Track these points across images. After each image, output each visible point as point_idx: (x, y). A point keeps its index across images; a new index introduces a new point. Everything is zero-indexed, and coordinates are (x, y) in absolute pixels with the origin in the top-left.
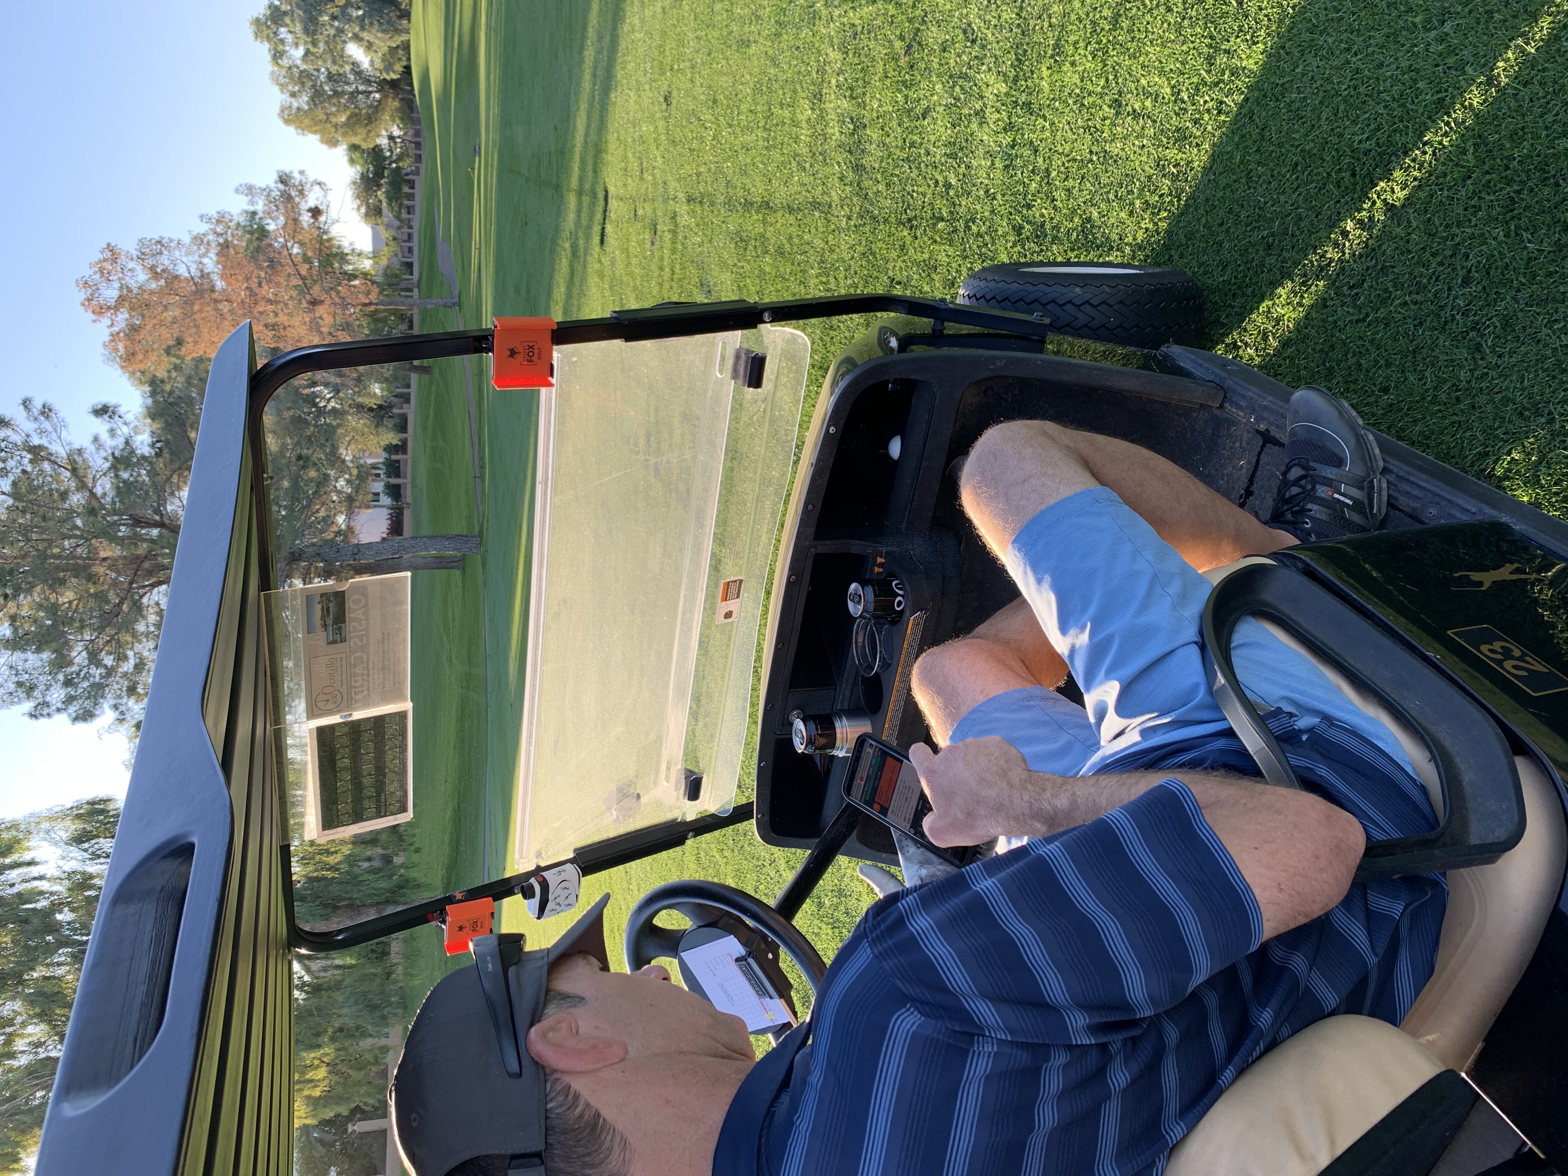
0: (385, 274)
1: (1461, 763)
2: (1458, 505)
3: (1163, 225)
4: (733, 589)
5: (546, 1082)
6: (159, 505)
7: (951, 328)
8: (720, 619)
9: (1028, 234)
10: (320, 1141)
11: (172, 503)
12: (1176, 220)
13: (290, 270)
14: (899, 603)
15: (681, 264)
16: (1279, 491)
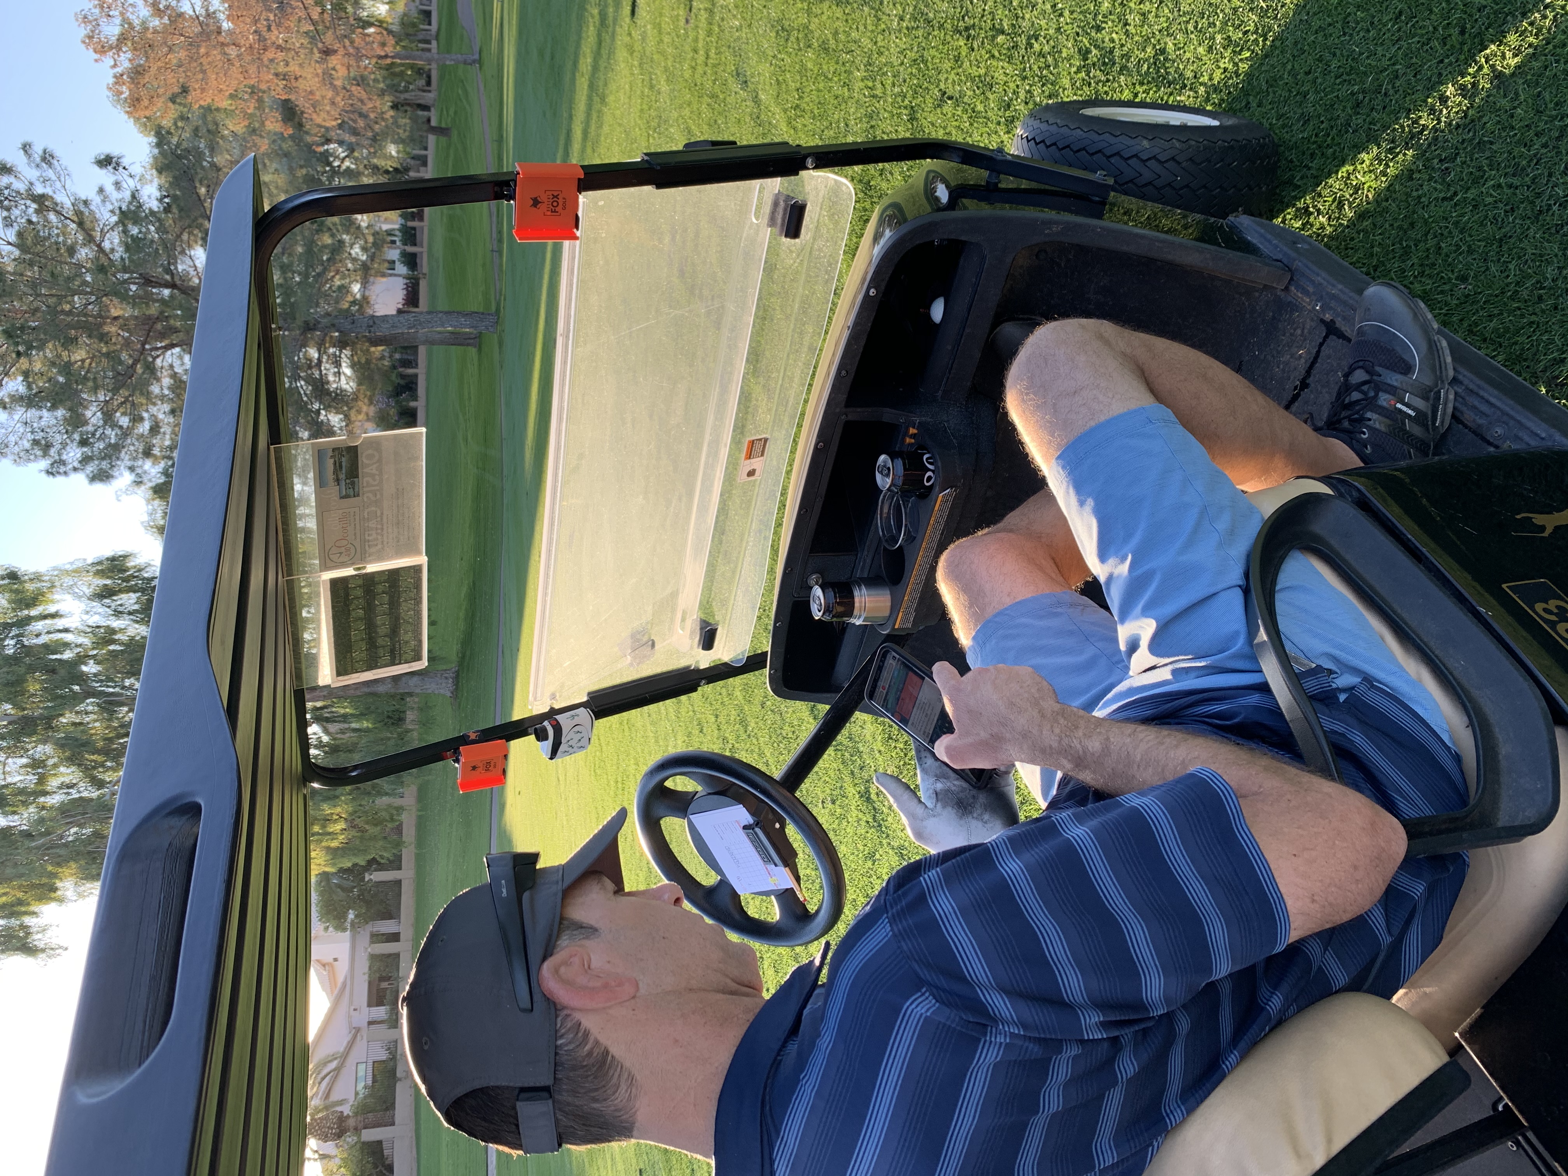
0: (403, 24)
1: (1500, 735)
2: (1528, 428)
3: (1244, 67)
4: (758, 447)
5: (557, 1017)
6: (169, 263)
7: (1008, 182)
8: (742, 477)
9: (1095, 59)
10: (339, 886)
11: (183, 262)
12: (1261, 61)
13: (302, 14)
14: (929, 479)
15: (716, 48)
16: (1339, 394)
